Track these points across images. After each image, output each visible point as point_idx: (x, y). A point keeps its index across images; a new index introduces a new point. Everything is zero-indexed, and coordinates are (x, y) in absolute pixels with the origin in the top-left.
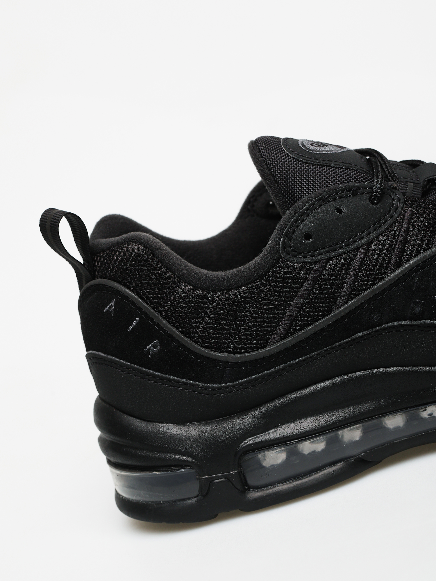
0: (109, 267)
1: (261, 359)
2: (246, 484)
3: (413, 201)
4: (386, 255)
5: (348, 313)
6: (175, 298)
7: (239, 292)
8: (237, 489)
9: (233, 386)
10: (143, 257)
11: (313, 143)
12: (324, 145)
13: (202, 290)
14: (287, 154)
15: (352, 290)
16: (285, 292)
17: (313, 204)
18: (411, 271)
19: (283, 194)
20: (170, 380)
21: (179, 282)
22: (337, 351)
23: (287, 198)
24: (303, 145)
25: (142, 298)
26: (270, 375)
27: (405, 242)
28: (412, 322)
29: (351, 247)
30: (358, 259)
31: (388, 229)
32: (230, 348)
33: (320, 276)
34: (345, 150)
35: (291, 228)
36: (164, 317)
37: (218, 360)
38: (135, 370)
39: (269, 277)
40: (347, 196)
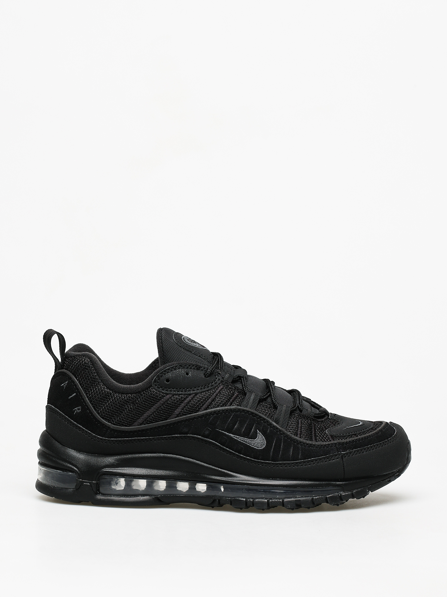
0: (71, 365)
1: (125, 431)
2: (99, 490)
3: (226, 382)
4: (202, 402)
5: (174, 423)
6: (96, 389)
7: (127, 396)
8: (93, 491)
9: (109, 440)
10: (88, 365)
11: (189, 339)
12: (195, 342)
13: (110, 390)
14: (174, 340)
15: (180, 413)
16: (148, 403)
17: (176, 366)
18: (211, 413)
19: (164, 358)
20: (80, 428)
21: (100, 382)
22: (163, 440)
23: (165, 360)
24: (184, 338)
25: (81, 385)
26: (127, 441)
27: (213, 400)
28: (202, 438)
29: (186, 393)
30: (188, 399)
31: (208, 391)
32: (113, 422)
33: (167, 401)
34: (204, 348)
35: (161, 374)
36: (88, 397)
37: (105, 425)
38: (66, 418)
39: (143, 394)
40: (194, 369)
